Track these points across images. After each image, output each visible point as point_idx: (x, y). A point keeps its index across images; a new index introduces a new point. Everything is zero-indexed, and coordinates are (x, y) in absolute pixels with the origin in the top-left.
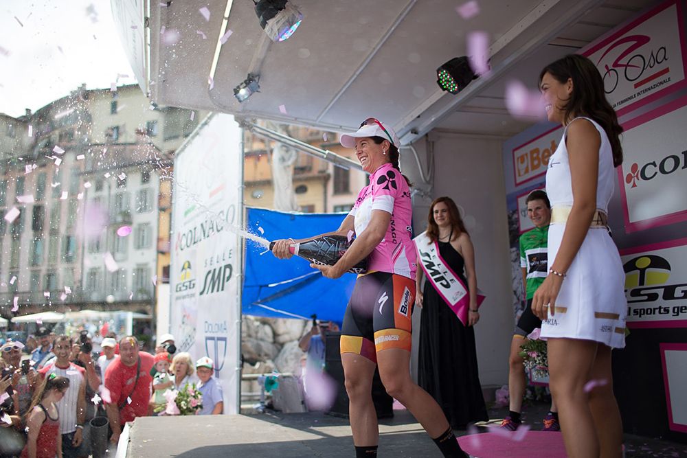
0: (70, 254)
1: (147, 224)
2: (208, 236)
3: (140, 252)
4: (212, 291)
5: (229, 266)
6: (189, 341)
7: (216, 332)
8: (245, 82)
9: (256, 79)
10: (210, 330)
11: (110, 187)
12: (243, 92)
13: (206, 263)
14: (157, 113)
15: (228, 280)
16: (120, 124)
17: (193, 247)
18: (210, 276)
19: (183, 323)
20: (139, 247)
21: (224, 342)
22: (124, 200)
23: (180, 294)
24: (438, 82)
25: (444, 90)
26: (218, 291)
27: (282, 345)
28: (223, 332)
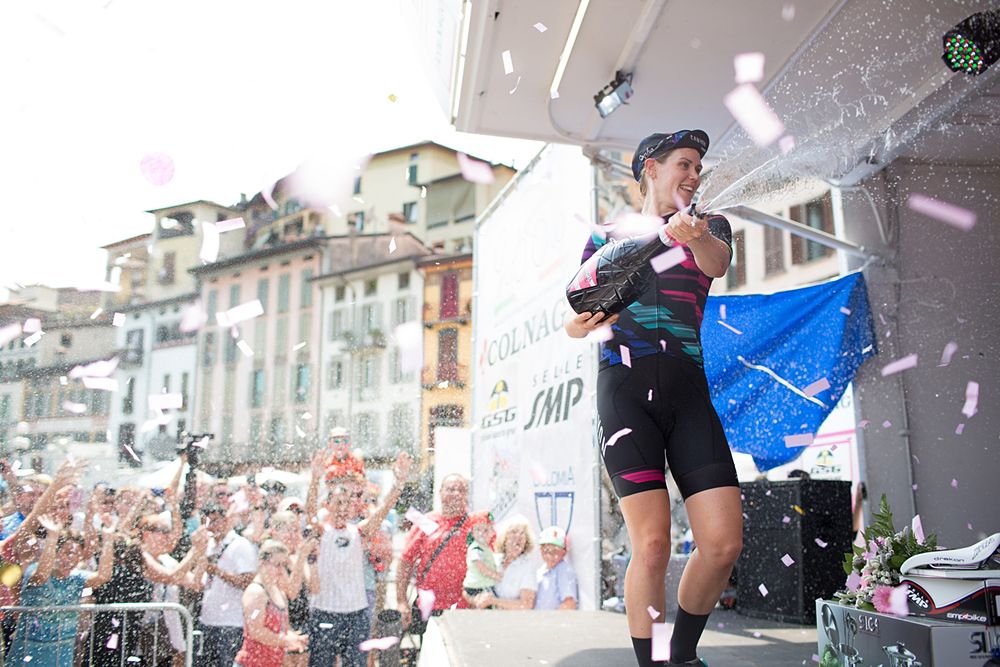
0: (302, 390)
2: (538, 339)
3: (397, 387)
4: (546, 423)
5: (579, 382)
6: (506, 501)
7: (555, 484)
8: (612, 84)
9: (629, 78)
11: (354, 296)
12: (607, 102)
13: (535, 381)
14: (416, 190)
15: (575, 402)
16: (366, 208)
17: (511, 359)
19: (496, 474)
20: (395, 381)
21: (569, 500)
22: (374, 313)
23: (489, 431)
25: (955, 70)
26: (557, 419)
28: (566, 484)
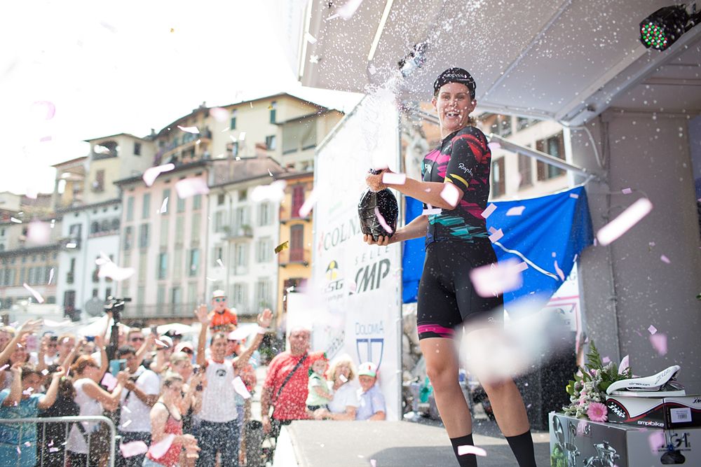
0: (194, 267)
1: (268, 237)
2: (359, 232)
3: (262, 265)
4: (365, 290)
5: (387, 262)
6: (336, 344)
7: (370, 333)
10: (362, 331)
11: (231, 201)
13: (357, 261)
14: (275, 127)
15: (384, 276)
16: (240, 140)
17: (340, 245)
18: (362, 274)
20: (260, 261)
21: (380, 344)
22: (245, 214)
24: (642, 40)
25: (648, 47)
26: (372, 288)
27: (419, 356)
28: (378, 333)
